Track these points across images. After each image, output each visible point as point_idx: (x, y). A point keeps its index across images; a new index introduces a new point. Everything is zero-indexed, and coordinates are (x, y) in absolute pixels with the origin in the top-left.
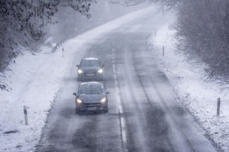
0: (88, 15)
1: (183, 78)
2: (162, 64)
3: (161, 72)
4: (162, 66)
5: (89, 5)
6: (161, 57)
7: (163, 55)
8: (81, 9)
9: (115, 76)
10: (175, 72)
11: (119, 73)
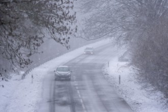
0: (67, 47)
1: (141, 104)
2: (120, 90)
3: (121, 99)
4: (120, 93)
5: (69, 38)
6: (117, 85)
7: (120, 83)
8: (62, 41)
9: (81, 101)
10: (133, 99)
11: (84, 98)
